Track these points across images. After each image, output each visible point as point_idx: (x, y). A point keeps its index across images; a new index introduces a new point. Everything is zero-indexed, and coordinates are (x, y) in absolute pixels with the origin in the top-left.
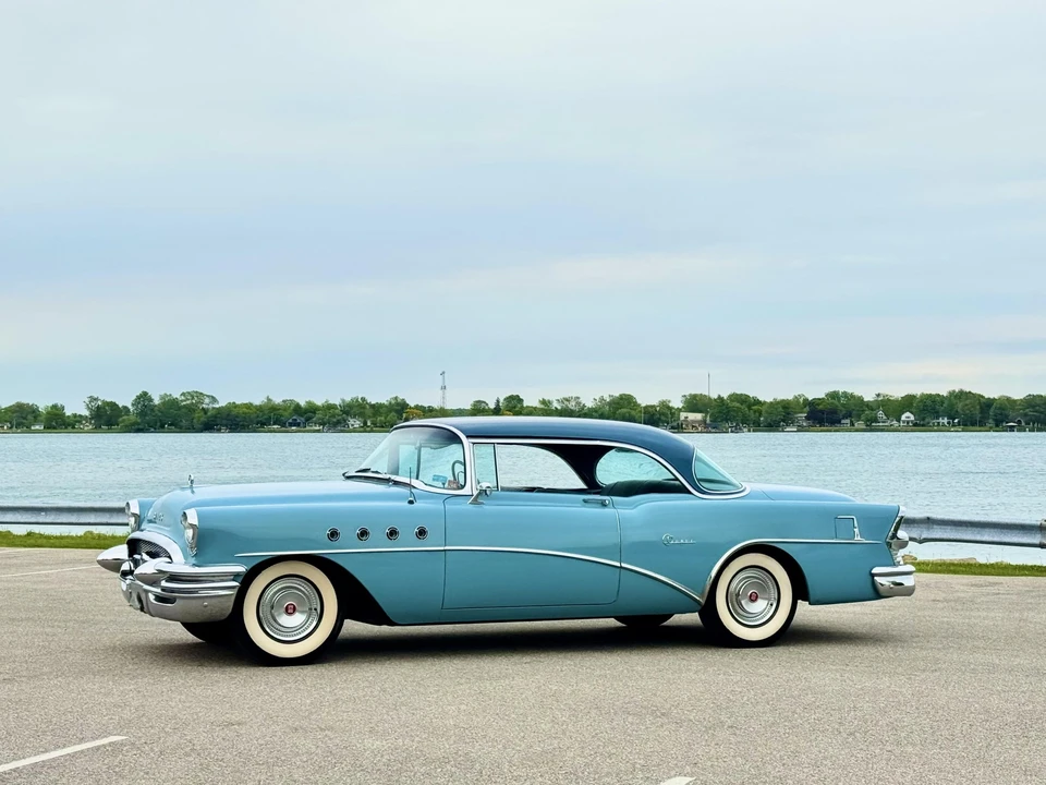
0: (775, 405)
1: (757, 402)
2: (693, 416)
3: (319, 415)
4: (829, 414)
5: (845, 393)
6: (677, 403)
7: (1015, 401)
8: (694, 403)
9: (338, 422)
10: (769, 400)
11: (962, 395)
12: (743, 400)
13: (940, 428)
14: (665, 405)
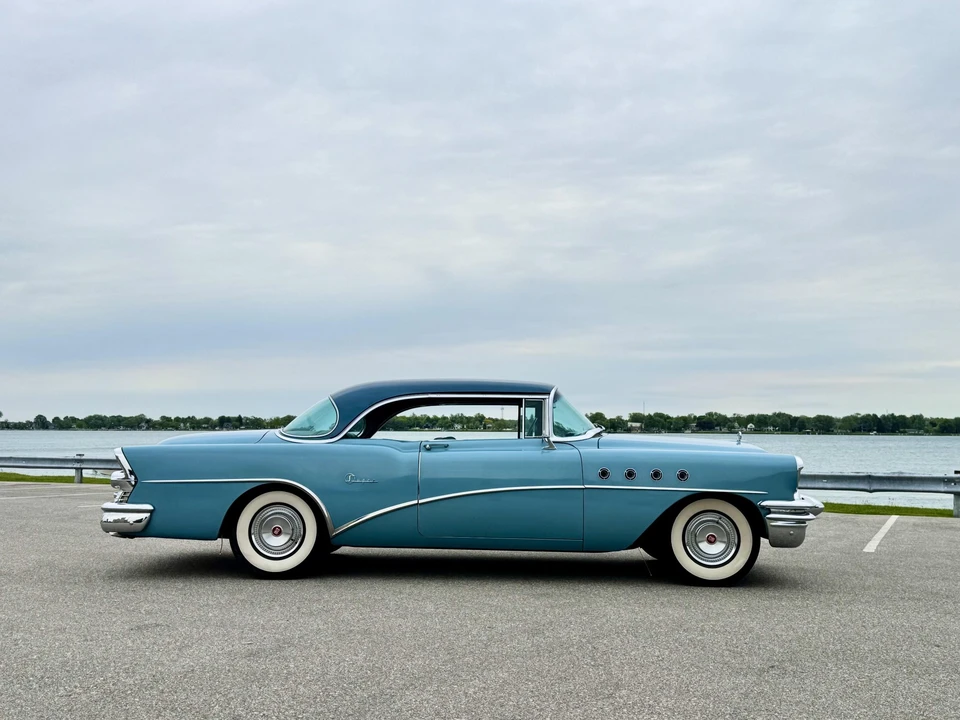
0: (678, 418)
1: (669, 417)
2: (634, 424)
3: (440, 422)
4: (709, 424)
5: (716, 414)
6: (626, 417)
7: (809, 418)
8: (635, 418)
9: (450, 426)
10: (675, 416)
11: (779, 415)
12: (661, 416)
13: (770, 433)
14: (619, 418)
